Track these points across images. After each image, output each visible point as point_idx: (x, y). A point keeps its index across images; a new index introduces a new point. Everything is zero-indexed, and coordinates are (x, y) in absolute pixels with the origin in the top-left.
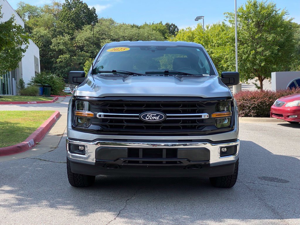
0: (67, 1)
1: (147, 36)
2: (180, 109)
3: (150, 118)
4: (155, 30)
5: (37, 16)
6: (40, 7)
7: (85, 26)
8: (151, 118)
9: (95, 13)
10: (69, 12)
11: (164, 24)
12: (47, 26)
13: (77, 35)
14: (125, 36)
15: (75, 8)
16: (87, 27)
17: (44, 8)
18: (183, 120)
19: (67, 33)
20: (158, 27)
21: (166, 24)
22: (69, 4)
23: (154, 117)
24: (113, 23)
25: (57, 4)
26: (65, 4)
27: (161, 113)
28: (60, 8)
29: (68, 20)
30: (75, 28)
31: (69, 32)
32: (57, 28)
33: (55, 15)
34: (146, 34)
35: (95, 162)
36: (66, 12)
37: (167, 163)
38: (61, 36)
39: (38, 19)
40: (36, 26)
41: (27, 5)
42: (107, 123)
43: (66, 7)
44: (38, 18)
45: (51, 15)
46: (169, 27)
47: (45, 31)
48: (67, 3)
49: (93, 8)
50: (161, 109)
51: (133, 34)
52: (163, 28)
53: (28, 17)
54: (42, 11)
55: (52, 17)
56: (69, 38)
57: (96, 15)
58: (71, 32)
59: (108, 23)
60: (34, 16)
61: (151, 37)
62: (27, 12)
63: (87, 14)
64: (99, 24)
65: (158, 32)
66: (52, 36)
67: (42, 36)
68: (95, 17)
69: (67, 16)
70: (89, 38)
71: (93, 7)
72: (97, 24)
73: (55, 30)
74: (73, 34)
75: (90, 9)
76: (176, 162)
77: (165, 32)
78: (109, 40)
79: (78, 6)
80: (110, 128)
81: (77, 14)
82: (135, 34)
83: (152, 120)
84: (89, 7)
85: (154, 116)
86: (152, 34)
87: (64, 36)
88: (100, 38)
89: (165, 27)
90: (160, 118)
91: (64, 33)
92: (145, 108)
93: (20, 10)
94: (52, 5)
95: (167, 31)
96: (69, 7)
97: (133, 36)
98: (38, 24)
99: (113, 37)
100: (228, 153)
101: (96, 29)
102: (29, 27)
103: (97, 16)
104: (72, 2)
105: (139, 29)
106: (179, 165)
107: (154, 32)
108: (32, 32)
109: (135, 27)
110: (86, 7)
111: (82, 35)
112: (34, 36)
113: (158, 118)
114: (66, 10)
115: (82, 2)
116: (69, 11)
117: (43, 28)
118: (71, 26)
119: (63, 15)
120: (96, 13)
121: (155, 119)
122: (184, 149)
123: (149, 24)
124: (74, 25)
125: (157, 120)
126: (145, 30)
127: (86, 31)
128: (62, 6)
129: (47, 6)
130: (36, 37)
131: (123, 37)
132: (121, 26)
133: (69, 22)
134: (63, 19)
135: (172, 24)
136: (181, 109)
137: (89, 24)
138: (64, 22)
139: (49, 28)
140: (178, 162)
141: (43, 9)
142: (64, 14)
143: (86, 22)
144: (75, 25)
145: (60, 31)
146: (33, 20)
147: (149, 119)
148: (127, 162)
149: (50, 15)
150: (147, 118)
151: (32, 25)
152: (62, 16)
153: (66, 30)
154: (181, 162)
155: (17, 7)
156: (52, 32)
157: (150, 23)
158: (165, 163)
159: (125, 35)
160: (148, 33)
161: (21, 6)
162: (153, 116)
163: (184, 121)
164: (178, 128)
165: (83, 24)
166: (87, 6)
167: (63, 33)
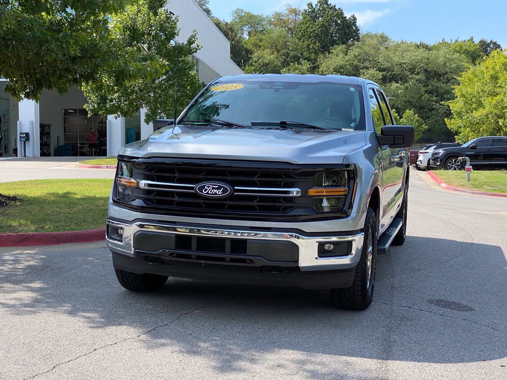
0: (310, 7)
1: (442, 63)
2: (255, 179)
3: (209, 192)
4: (457, 52)
5: (262, 31)
6: (267, 17)
7: (335, 46)
8: (211, 191)
9: (355, 25)
10: (312, 24)
11: (477, 41)
12: (275, 48)
13: (322, 62)
14: (404, 63)
15: (322, 17)
16: (338, 49)
17: (273, 18)
18: (260, 197)
19: (305, 59)
20: (464, 47)
21: (481, 42)
22: (313, 11)
23: (215, 191)
24: (386, 41)
25: (295, 12)
26: (306, 12)
27: (226, 184)
28: (298, 18)
29: (310, 37)
30: (319, 51)
31: (309, 57)
32: (291, 51)
33: (289, 29)
34: (441, 59)
35: (133, 252)
36: (308, 24)
37: (232, 260)
38: (296, 64)
39: (263, 37)
40: (258, 48)
41: (248, 13)
42: (152, 197)
43: (309, 15)
44: (264, 34)
45: (283, 29)
46: (486, 47)
47: (272, 56)
48: (310, 10)
49: (353, 16)
50: (228, 178)
51: (417, 60)
52: (473, 49)
53: (248, 34)
54: (270, 23)
55: (285, 32)
56: (309, 66)
57: (357, 27)
58: (313, 56)
59: (375, 41)
60: (256, 32)
61: (451, 65)
62: (246, 25)
63: (341, 27)
64: (360, 44)
65: (462, 55)
66: (283, 63)
67: (267, 65)
68: (354, 31)
69: (308, 30)
70: (341, 67)
71: (352, 14)
72: (356, 43)
73: (287, 55)
74: (315, 60)
75: (347, 18)
76: (244, 261)
77: (477, 56)
78: (375, 69)
79: (328, 14)
80: (156, 204)
81: (325, 28)
82: (422, 60)
83: (212, 194)
84: (345, 15)
85: (215, 189)
86: (452, 60)
87: (301, 64)
88: (360, 66)
89: (478, 47)
90: (224, 192)
91: (301, 59)
92: (204, 177)
93: (236, 21)
94: (287, 12)
95: (481, 53)
96: (312, 14)
97: (417, 63)
98: (261, 44)
99: (381, 65)
100: (334, 252)
101: (354, 51)
102: (248, 49)
103: (359, 30)
104: (318, 7)
105: (429, 50)
106: (250, 265)
107: (457, 55)
108: (251, 57)
109: (423, 47)
110: (340, 14)
111: (330, 62)
112: (254, 64)
113: (221, 191)
114: (308, 21)
115: (335, 6)
116: (312, 22)
117: (268, 50)
118: (313, 47)
119: (303, 29)
120: (357, 24)
121: (216, 194)
122: (256, 241)
123: (449, 42)
124: (318, 46)
125: (219, 194)
126: (441, 52)
127: (337, 56)
128: (302, 14)
129: (278, 15)
130: (257, 66)
131: (400, 64)
132: (397, 46)
133: (311, 41)
134: (301, 36)
135: (491, 41)
136: (257, 179)
137: (343, 43)
138: (304, 40)
139: (278, 51)
140: (248, 261)
141: (272, 20)
142: (304, 27)
143: (338, 40)
144: (320, 45)
145: (296, 56)
146: (256, 37)
147: (207, 193)
148: (175, 255)
149: (281, 29)
150: (205, 191)
151: (252, 46)
152: (300, 31)
153: (305, 53)
154: (252, 261)
155: (232, 18)
156: (283, 57)
157: (451, 41)
158: (229, 260)
159: (403, 61)
160: (445, 57)
161: (238, 16)
162: (213, 188)
163: (262, 199)
164: (252, 208)
165: (333, 43)
166: (342, 13)
167: (299, 58)
